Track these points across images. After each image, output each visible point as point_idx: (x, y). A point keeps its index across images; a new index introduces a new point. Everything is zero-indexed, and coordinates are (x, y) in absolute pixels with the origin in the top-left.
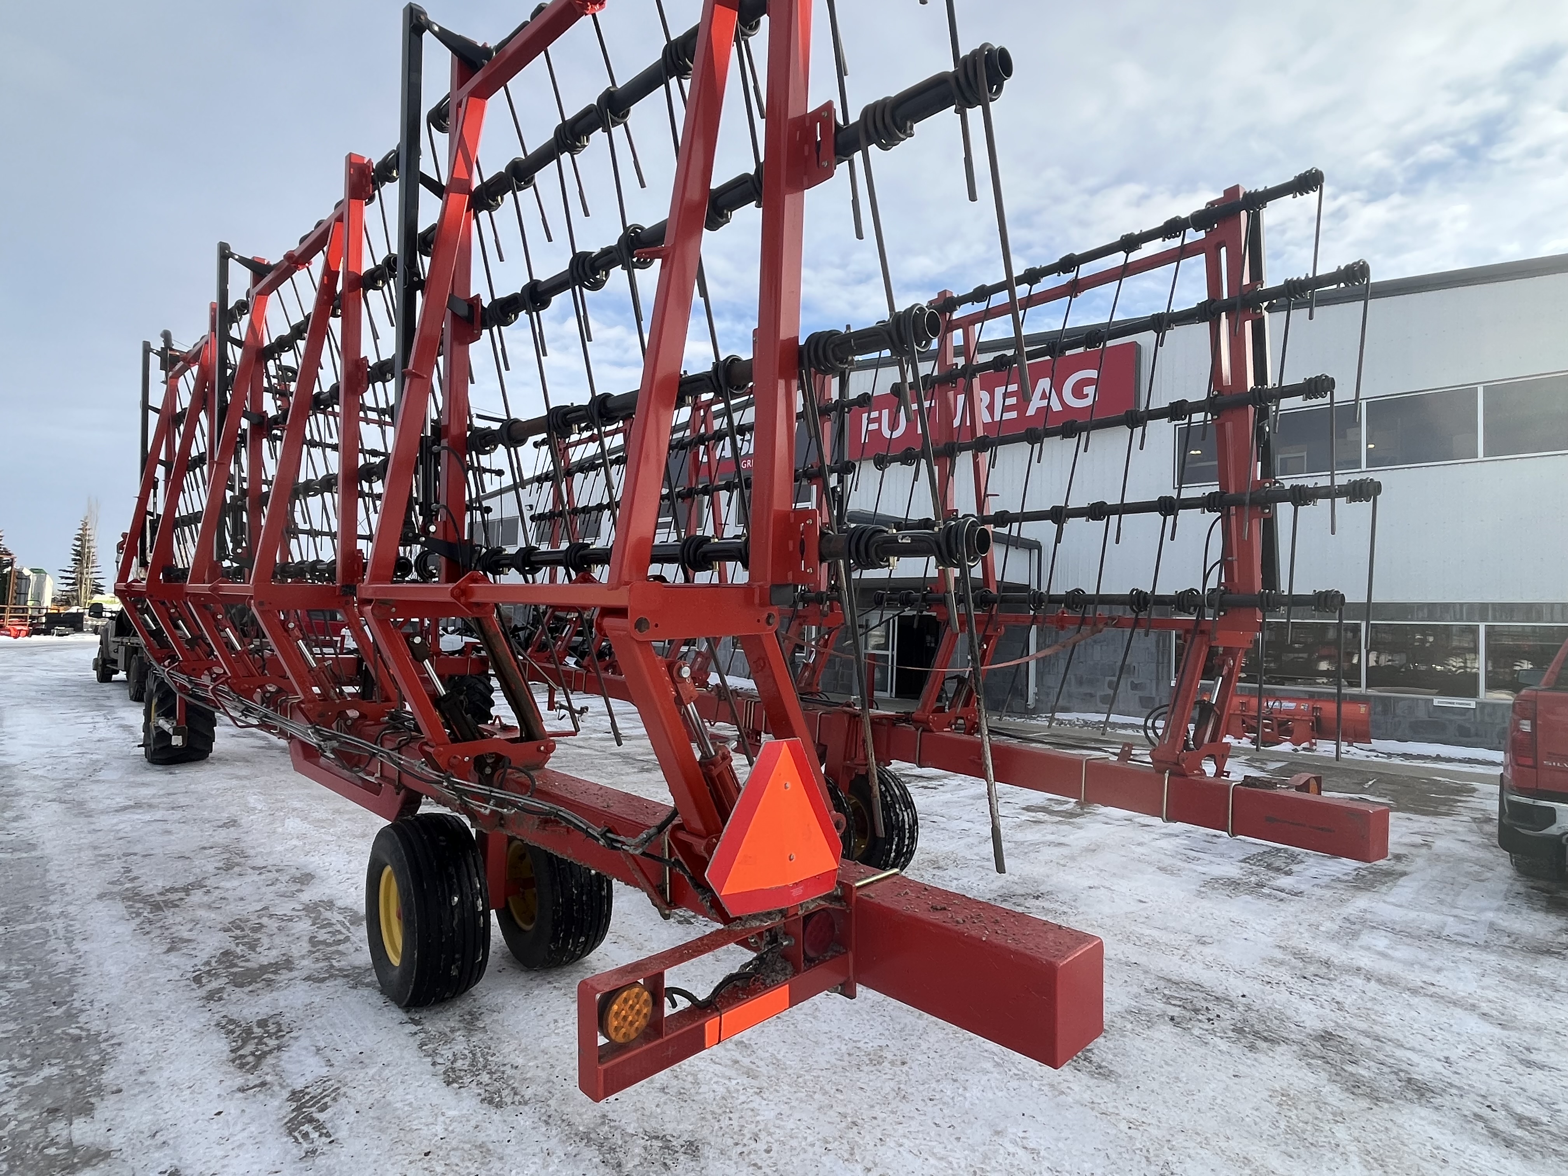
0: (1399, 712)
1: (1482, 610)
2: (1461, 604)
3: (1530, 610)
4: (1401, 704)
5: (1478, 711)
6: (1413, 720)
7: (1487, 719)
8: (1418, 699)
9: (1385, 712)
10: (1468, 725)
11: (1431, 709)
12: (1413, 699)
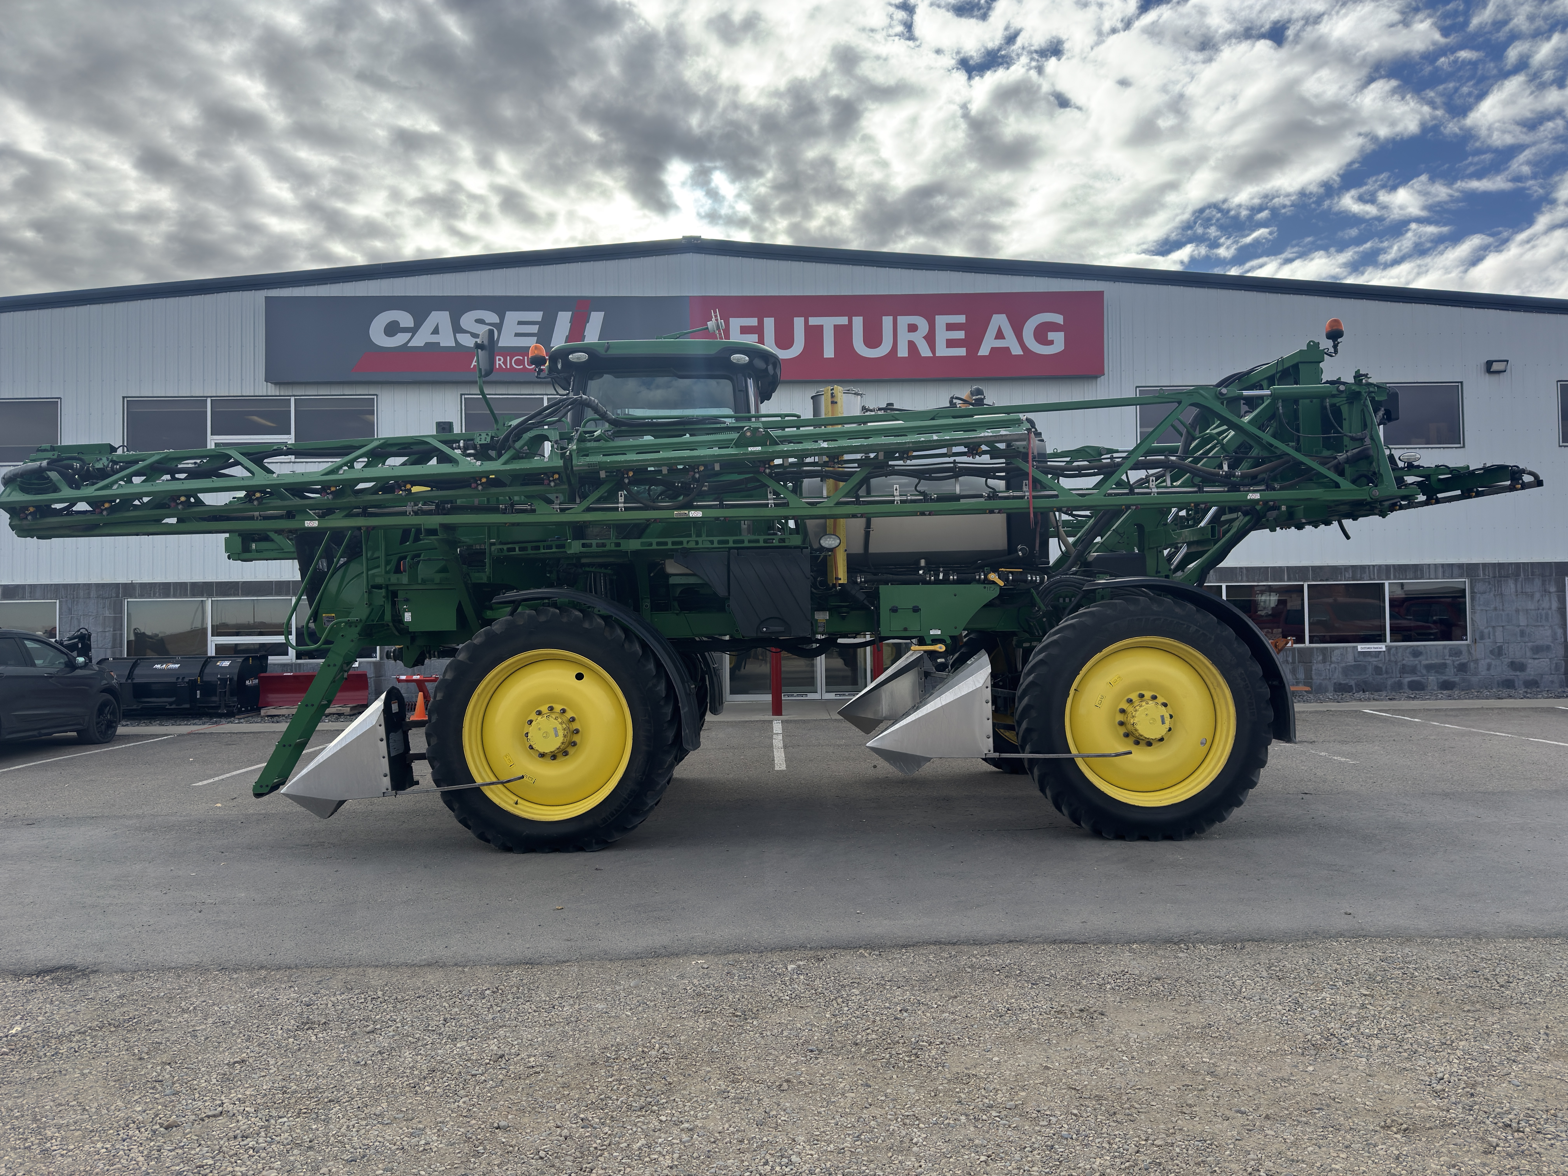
0: (1334, 659)
1: (1387, 570)
2: (1374, 566)
3: (1416, 570)
4: (1336, 652)
5: (1386, 653)
6: (1344, 665)
7: (1393, 659)
8: (1347, 648)
9: (1324, 661)
10: (1380, 665)
11: (1356, 655)
12: (1343, 647)
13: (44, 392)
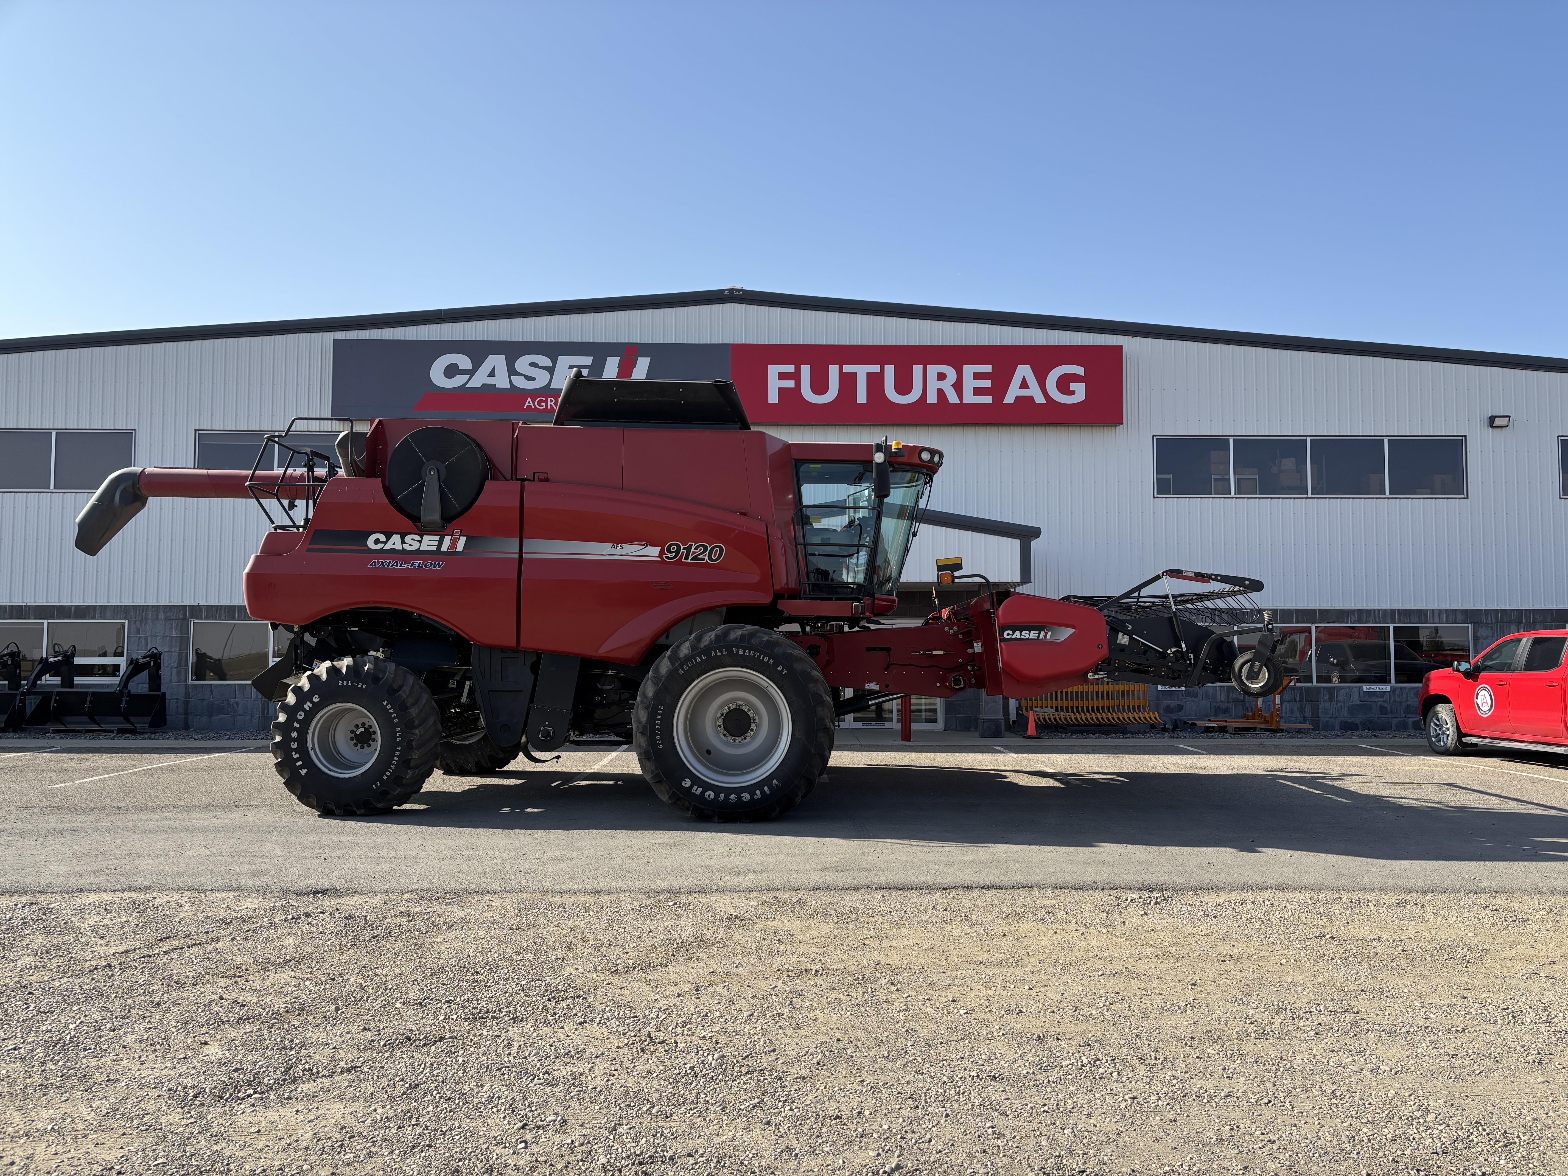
0: (1340, 698)
1: (1392, 614)
2: (1379, 610)
4: (1343, 692)
5: (1391, 693)
6: (1349, 704)
7: (1397, 699)
8: (1355, 687)
9: (1331, 700)
10: (1386, 705)
11: (1362, 695)
12: (1350, 687)
13: (121, 425)
